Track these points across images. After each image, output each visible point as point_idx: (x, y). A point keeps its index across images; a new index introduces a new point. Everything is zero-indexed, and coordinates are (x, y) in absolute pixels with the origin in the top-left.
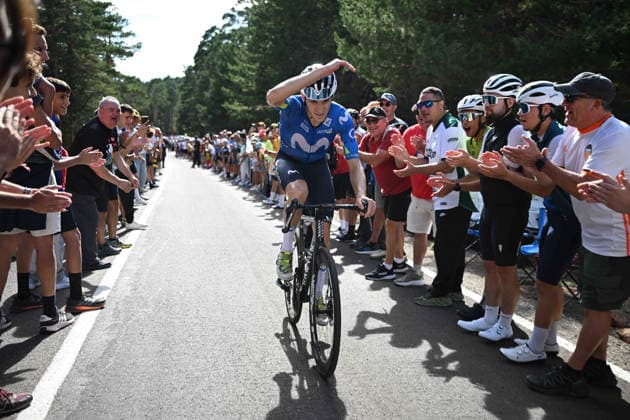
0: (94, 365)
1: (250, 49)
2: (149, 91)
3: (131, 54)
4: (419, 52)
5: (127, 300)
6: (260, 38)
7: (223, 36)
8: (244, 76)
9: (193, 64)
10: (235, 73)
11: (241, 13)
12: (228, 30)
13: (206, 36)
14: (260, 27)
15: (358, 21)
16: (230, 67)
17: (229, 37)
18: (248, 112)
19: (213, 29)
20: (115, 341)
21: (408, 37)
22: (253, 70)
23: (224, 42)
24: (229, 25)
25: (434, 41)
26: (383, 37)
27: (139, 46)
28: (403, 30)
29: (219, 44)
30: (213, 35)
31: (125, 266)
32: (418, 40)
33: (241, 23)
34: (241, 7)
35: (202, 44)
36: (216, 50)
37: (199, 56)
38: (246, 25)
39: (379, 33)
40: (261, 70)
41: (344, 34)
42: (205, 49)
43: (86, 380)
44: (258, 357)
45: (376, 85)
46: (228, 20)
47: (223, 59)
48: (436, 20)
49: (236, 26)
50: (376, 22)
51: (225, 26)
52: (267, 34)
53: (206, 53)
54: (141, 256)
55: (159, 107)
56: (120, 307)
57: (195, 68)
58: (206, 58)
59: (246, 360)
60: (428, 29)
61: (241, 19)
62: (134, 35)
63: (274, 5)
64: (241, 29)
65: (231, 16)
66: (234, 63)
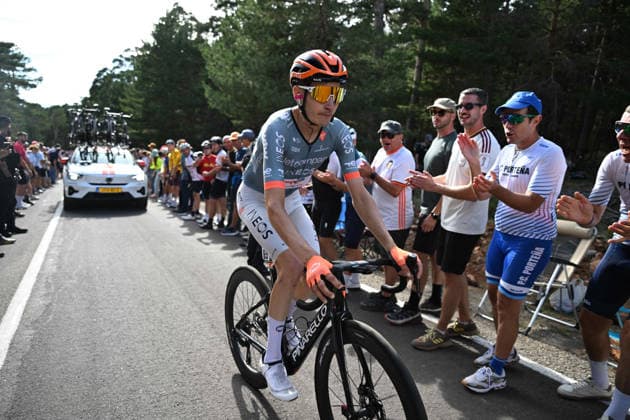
0: (36, 321)
1: (136, 87)
2: (50, 115)
3: (34, 86)
4: (262, 97)
5: (54, 276)
6: (144, 80)
7: (113, 76)
8: (132, 107)
9: (89, 96)
10: (125, 104)
11: (127, 59)
12: (117, 72)
13: (99, 75)
14: (144, 71)
15: (219, 73)
16: (120, 99)
17: (118, 76)
18: (136, 134)
19: (105, 70)
20: (50, 304)
21: (254, 87)
22: (138, 103)
23: (114, 80)
24: (117, 67)
25: (271, 92)
26: (237, 86)
27: (40, 80)
28: (251, 83)
29: (110, 81)
30: (105, 74)
31: (48, 251)
32: (261, 90)
33: (128, 67)
34: (128, 55)
35: (96, 81)
36: (107, 86)
37: (93, 90)
38: (132, 68)
39: (235, 82)
40: (146, 104)
41: (209, 82)
42: (98, 84)
43: (33, 331)
44: (161, 305)
45: (234, 119)
46: (117, 63)
47: (114, 94)
48: (273, 77)
49: (124, 69)
50: (232, 75)
51: (114, 68)
52: (150, 77)
53: (100, 88)
54: (60, 244)
55: (60, 128)
56: (50, 281)
57: (90, 99)
58: (100, 92)
59: (153, 308)
60: (267, 83)
61: (128, 63)
62: (35, 70)
63: (155, 56)
64: (128, 71)
65: (120, 61)
66: (123, 97)
